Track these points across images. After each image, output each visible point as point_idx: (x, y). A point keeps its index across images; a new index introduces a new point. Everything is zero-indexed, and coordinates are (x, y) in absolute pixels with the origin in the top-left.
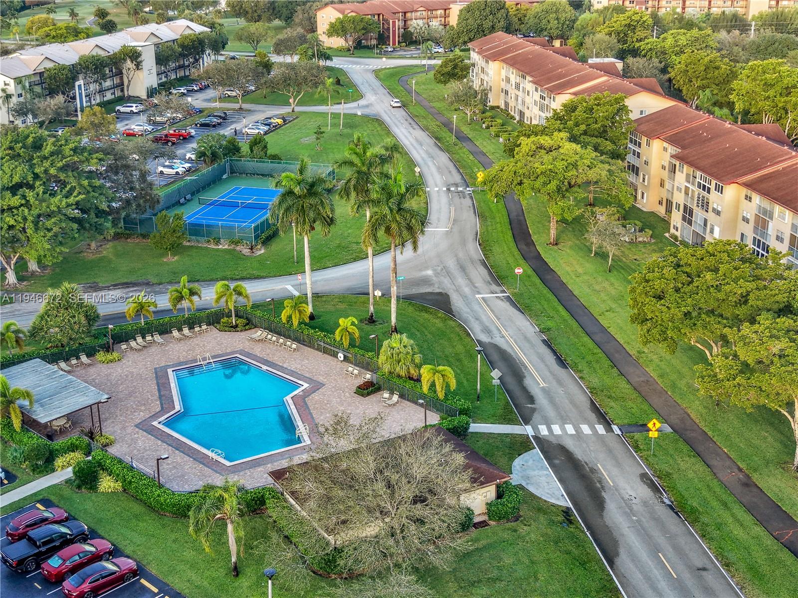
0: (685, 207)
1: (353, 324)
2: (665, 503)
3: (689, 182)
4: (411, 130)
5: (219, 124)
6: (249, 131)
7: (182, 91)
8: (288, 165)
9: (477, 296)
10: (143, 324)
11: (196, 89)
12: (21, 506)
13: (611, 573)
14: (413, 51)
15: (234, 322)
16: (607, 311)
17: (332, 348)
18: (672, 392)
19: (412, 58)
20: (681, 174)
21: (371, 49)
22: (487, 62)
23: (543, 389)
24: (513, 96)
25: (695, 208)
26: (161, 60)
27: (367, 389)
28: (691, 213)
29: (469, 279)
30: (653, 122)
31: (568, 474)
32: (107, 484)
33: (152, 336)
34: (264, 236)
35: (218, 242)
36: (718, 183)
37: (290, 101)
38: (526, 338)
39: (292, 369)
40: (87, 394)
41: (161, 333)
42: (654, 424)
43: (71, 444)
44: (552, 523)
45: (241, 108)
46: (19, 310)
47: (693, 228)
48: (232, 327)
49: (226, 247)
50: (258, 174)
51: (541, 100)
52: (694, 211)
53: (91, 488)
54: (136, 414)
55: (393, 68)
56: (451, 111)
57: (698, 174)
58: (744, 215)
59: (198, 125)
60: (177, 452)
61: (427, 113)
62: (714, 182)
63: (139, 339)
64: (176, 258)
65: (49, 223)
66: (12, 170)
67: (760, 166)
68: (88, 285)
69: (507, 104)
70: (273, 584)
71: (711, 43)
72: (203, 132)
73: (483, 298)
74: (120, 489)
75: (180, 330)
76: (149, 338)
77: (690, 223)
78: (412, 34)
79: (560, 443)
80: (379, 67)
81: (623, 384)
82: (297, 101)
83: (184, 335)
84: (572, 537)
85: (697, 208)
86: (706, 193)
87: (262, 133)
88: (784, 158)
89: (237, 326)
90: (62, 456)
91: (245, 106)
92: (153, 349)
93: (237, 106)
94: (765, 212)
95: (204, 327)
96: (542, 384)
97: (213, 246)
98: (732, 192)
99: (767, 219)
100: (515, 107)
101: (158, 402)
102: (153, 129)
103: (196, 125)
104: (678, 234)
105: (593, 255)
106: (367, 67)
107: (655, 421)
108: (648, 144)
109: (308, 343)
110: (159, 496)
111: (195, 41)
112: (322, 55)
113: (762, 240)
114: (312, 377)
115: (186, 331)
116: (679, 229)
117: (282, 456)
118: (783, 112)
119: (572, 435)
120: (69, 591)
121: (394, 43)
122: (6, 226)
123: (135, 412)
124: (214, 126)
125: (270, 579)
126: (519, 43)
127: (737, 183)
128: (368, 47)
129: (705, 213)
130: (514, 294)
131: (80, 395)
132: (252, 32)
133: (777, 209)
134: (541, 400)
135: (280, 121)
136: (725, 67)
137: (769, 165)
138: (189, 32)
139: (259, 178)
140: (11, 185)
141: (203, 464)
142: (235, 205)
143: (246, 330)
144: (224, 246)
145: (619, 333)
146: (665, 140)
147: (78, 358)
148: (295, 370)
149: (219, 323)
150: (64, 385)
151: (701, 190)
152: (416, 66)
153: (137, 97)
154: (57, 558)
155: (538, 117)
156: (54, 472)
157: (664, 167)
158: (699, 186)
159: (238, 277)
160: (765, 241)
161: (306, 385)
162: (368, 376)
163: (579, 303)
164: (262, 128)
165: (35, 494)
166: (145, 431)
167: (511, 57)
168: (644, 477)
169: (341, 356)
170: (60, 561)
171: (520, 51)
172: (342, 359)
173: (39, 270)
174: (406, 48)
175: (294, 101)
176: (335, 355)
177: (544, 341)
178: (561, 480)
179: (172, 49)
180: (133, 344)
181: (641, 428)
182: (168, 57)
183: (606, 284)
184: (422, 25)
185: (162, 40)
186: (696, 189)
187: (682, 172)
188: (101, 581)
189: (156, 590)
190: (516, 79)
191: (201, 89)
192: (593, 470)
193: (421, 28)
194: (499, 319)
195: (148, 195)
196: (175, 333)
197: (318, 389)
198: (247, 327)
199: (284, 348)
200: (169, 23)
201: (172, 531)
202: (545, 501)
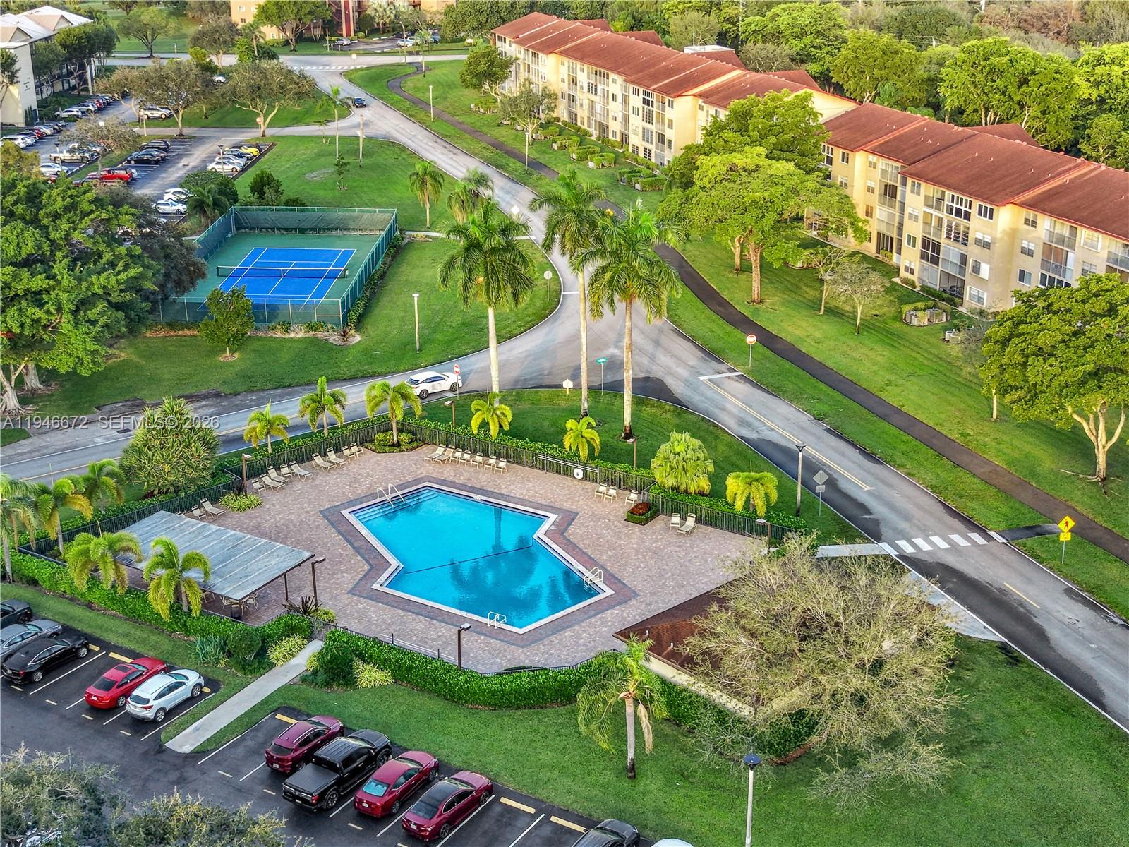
0: (925, 242)
1: (589, 426)
2: (1117, 623)
3: (931, 206)
4: (455, 157)
5: (163, 159)
6: (218, 168)
7: (75, 113)
8: (325, 214)
9: (701, 378)
10: (270, 452)
11: (93, 109)
12: (254, 719)
13: (1109, 717)
14: (376, 43)
15: (395, 439)
16: (887, 385)
17: (561, 462)
18: (1036, 483)
19: (383, 53)
20: (917, 196)
21: (316, 42)
22: (535, 55)
23: (869, 492)
24: (585, 103)
25: (943, 241)
26: (40, 68)
27: (643, 514)
28: (936, 247)
29: (675, 357)
30: (844, 128)
31: (976, 600)
32: (368, 675)
33: (289, 466)
34: (353, 315)
35: (287, 326)
36: (984, 205)
37: (258, 120)
38: (803, 428)
39: (517, 496)
40: (275, 554)
41: (300, 461)
42: (1067, 522)
43: (286, 625)
44: (994, 664)
45: (181, 135)
46: (47, 447)
47: (940, 268)
48: (393, 445)
49: (301, 335)
50: (279, 229)
51: (646, 106)
52: (942, 245)
53: (346, 684)
54: (339, 576)
55: (367, 69)
56: (493, 126)
57: (948, 194)
58: (1023, 245)
59: (133, 162)
60: (434, 622)
61: (460, 132)
62: (976, 204)
63: (273, 473)
64: (236, 355)
65: (92, 314)
66: (17, 236)
67: (1038, 179)
68: (130, 403)
69: (573, 116)
70: (755, 775)
71: (840, 20)
72: (145, 171)
73: (709, 380)
74: (390, 680)
75: (324, 455)
76: (285, 470)
77: (935, 261)
78: (373, 19)
79: (939, 561)
80: (346, 68)
81: (968, 478)
82: (268, 120)
83: (330, 462)
84: (1034, 679)
85: (947, 241)
86: (962, 219)
87: (238, 169)
88: (1067, 167)
89: (399, 444)
90: (276, 644)
91: (187, 131)
92: (298, 485)
93: (174, 131)
94: (1061, 240)
95: (355, 449)
96: (866, 488)
97: (279, 335)
98: (1007, 217)
99: (1065, 249)
100: (589, 118)
101: (359, 558)
102: (67, 172)
103: (129, 162)
104: (915, 278)
105: (821, 313)
106: (327, 68)
107: (1067, 518)
108: (845, 159)
109: (516, 459)
110: (466, 682)
111: (81, 38)
112: (264, 53)
113: (1057, 277)
114: (552, 505)
115: (332, 456)
116: (916, 272)
117: (586, 613)
118: (1017, 107)
119: (946, 549)
120: (419, 826)
121: (348, 34)
122: (28, 321)
123: (334, 574)
124: (157, 162)
125: (752, 769)
126: (577, 27)
127: (1013, 203)
128: (311, 40)
129: (963, 247)
130: (749, 372)
131: (267, 557)
132: (145, 22)
133: (1084, 234)
134: (879, 509)
135: (254, 151)
136: (907, 51)
137: (1051, 178)
138: (64, 25)
139: (280, 235)
140: (19, 259)
141: (485, 635)
142: (276, 275)
143: (414, 448)
144: (298, 333)
145: (920, 412)
146: (871, 152)
147: (201, 506)
148: (521, 497)
149: (372, 441)
150: (231, 545)
151: (954, 216)
152: (399, 65)
153: (10, 125)
154: (373, 784)
155: (640, 130)
156: (272, 668)
157: (870, 190)
158: (950, 210)
159: (345, 377)
160: (1061, 279)
161: (553, 517)
162: (634, 496)
163: (842, 378)
164: (235, 161)
165: (265, 702)
166: (367, 598)
167: (572, 47)
168: (1069, 592)
169: (578, 473)
170: (380, 786)
171: (584, 39)
172: (581, 476)
173: (42, 387)
174: (366, 40)
175: (265, 121)
176: (569, 473)
177: (828, 430)
178: (970, 608)
179: (52, 51)
180: (266, 480)
181: (1027, 532)
182: (48, 63)
183: (865, 350)
184: (385, 6)
185: (31, 37)
186: (944, 215)
187: (918, 194)
188: (457, 806)
189: (532, 811)
190: (589, 78)
191: (99, 109)
192: (1003, 592)
193: (385, 10)
194: (751, 407)
195: (191, 265)
196: (318, 460)
197: (573, 520)
198: (415, 444)
199: (487, 469)
200: (30, 12)
201: (502, 729)
202: (970, 637)
